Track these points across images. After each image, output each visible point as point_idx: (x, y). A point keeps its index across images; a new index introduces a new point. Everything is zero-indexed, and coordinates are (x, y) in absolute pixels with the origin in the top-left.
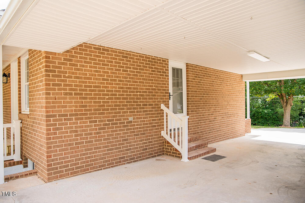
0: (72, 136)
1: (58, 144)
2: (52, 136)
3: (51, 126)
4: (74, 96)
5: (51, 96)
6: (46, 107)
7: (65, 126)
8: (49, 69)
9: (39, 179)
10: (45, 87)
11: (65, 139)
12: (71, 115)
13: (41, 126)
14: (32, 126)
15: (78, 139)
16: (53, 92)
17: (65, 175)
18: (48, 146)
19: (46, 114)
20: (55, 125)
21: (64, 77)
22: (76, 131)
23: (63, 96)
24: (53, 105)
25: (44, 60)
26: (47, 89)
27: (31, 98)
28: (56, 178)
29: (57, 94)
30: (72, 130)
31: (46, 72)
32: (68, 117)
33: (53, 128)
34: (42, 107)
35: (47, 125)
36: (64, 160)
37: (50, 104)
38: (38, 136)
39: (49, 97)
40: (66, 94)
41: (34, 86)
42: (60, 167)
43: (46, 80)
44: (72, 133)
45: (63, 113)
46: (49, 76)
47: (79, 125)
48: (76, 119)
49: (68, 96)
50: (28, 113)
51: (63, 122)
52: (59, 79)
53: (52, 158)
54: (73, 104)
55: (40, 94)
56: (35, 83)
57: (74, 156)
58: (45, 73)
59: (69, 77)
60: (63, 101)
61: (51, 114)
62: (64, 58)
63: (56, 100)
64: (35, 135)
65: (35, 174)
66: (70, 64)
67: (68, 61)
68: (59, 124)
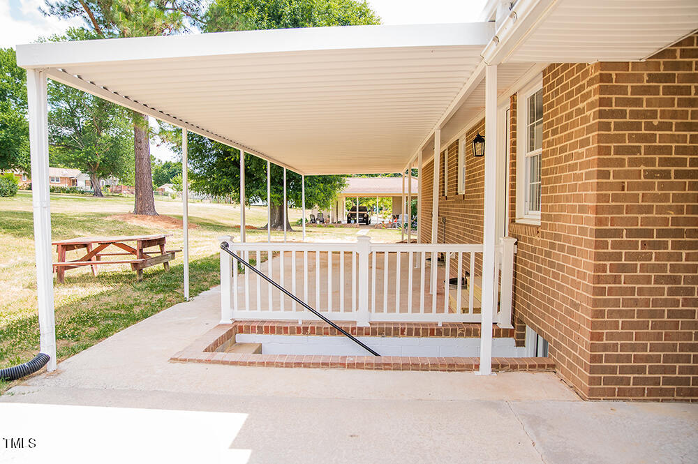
0: (661, 292)
1: (621, 308)
2: (607, 286)
3: (605, 260)
4: (673, 180)
5: (611, 180)
6: (596, 209)
7: (642, 262)
8: (607, 108)
9: (562, 385)
10: (597, 157)
11: (642, 297)
12: (661, 233)
13: (576, 257)
14: (548, 254)
15: (679, 300)
16: (617, 169)
17: (633, 392)
18: (597, 311)
19: (597, 228)
20: (619, 257)
21: (650, 126)
22: (675, 280)
23: (643, 179)
24: (614, 204)
25: (597, 85)
26: (601, 163)
27: (549, 186)
28: (610, 395)
29: (627, 174)
30: (663, 276)
31: (599, 118)
32: (655, 239)
33: (610, 264)
34: (583, 209)
35: (598, 257)
36: (633, 353)
37: (608, 202)
38: (565, 279)
39: (606, 182)
40: (651, 175)
41: (558, 156)
42: (623, 370)
43: (600, 139)
44: (661, 284)
45: (639, 227)
46: (606, 127)
47: (684, 262)
48: (675, 245)
49: (656, 181)
50: (539, 223)
51: (639, 250)
52: (633, 134)
53: (605, 342)
54: (671, 203)
55: (578, 177)
56: (563, 150)
57: (663, 348)
58: (598, 120)
59: (661, 127)
60: (643, 194)
61: (609, 227)
62: (649, 75)
63: (623, 190)
64: (556, 276)
65: (551, 369)
66: (667, 90)
67: (661, 82)
68: (629, 257)
